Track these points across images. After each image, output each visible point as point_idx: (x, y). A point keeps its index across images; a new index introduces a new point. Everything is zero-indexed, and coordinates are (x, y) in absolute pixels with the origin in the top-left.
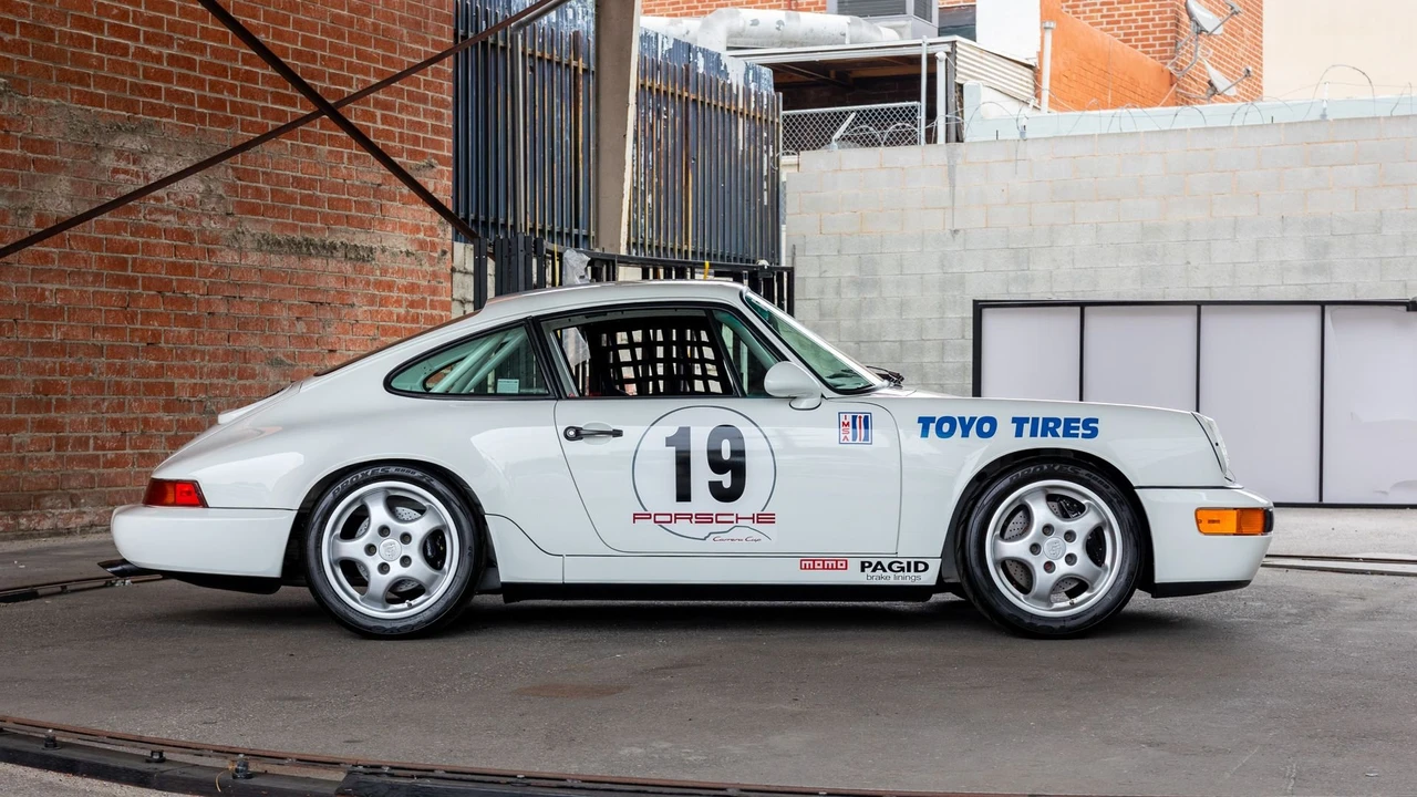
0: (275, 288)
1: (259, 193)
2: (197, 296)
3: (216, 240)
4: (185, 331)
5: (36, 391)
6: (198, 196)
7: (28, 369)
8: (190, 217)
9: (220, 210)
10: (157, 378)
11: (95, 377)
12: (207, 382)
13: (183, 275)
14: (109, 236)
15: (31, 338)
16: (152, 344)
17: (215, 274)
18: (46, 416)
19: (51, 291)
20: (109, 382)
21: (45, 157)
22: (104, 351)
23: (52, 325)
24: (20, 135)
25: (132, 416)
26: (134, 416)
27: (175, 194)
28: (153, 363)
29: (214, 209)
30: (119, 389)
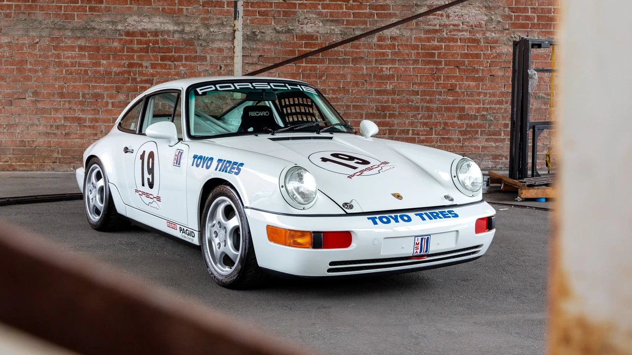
0: (539, 62)
1: (528, 18)
2: (481, 68)
3: (496, 42)
4: (473, 84)
5: (377, 109)
6: (483, 22)
7: (372, 101)
8: (478, 32)
9: (499, 28)
10: (453, 104)
11: (413, 104)
12: (488, 106)
13: (472, 58)
14: (423, 43)
15: (373, 88)
16: (451, 90)
17: (496, 57)
18: (384, 120)
19: (387, 68)
20: (422, 106)
21: (383, 12)
22: (420, 93)
23: (387, 82)
24: (368, 4)
25: (436, 121)
26: (438, 121)
27: (467, 22)
28: (451, 98)
29: (494, 27)
30: (428, 109)
